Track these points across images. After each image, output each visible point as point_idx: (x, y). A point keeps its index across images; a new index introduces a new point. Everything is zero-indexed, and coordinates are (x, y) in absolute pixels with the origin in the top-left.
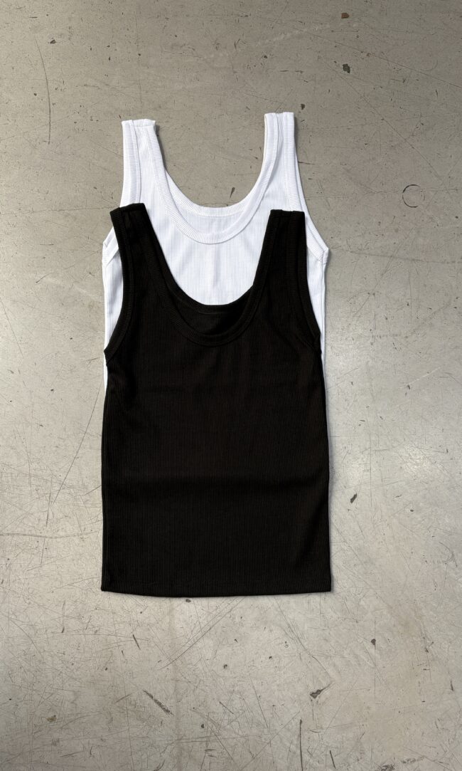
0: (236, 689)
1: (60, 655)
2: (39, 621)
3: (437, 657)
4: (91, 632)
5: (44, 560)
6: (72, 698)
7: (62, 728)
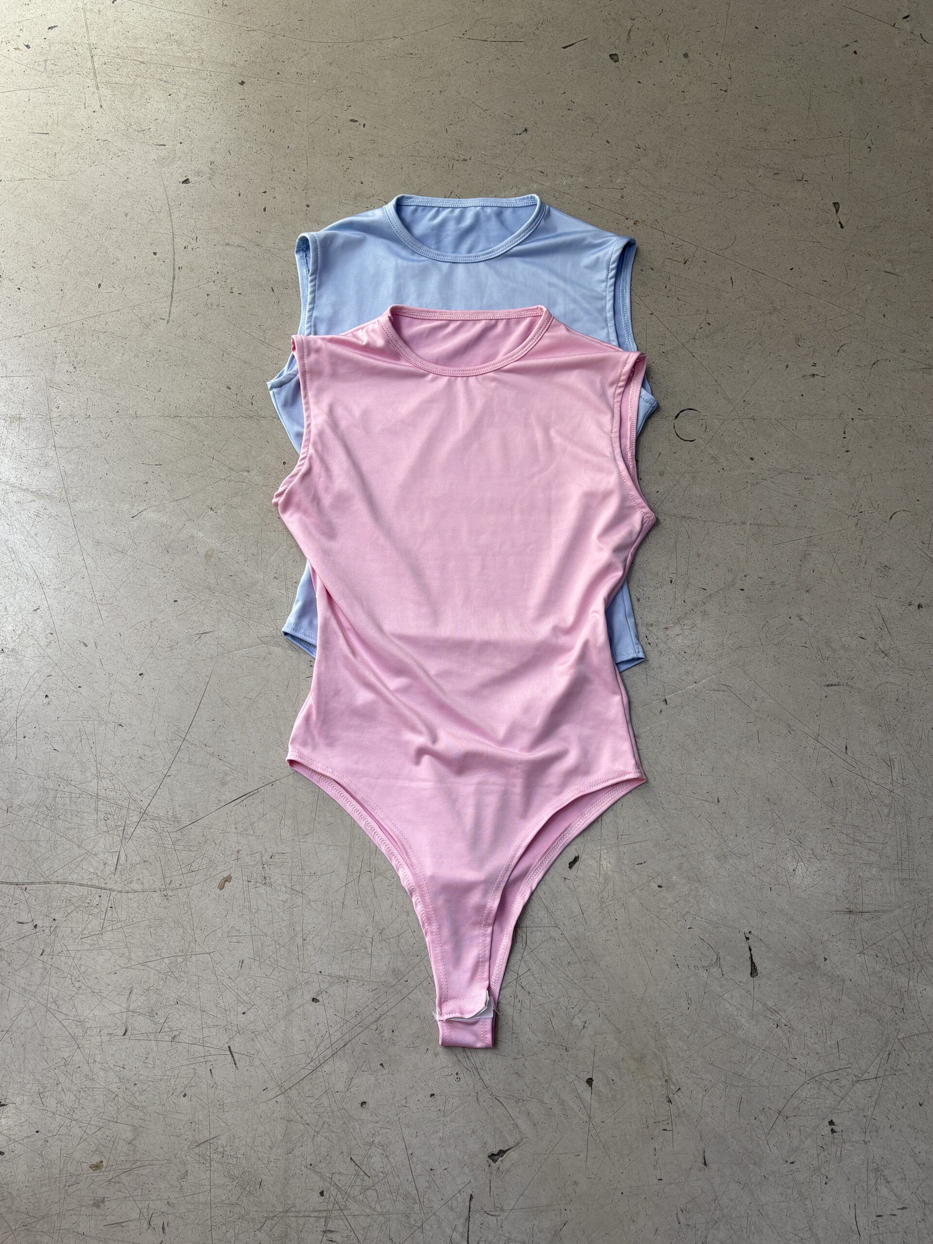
0: (377, 1141)
1: (118, 1069)
2: (91, 1015)
3: (684, 1112)
4: (167, 1038)
5: (106, 923)
6: (129, 1135)
7: (110, 1181)
